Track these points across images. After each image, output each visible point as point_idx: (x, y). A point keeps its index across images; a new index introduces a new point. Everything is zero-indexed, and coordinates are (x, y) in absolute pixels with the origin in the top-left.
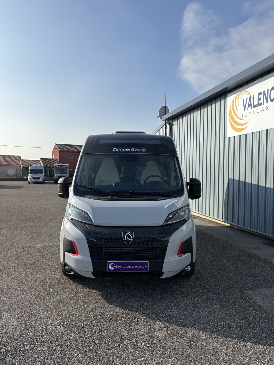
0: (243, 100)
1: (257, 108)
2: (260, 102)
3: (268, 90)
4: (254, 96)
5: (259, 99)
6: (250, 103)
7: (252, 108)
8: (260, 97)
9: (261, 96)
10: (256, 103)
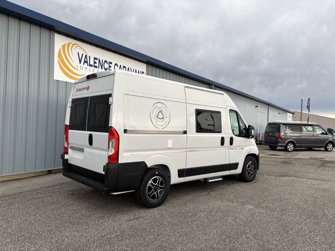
0: (78, 53)
1: (93, 68)
2: (95, 65)
3: (102, 60)
4: (90, 56)
5: (95, 63)
6: (86, 60)
7: (88, 65)
8: (95, 61)
9: (97, 61)
10: (92, 63)
